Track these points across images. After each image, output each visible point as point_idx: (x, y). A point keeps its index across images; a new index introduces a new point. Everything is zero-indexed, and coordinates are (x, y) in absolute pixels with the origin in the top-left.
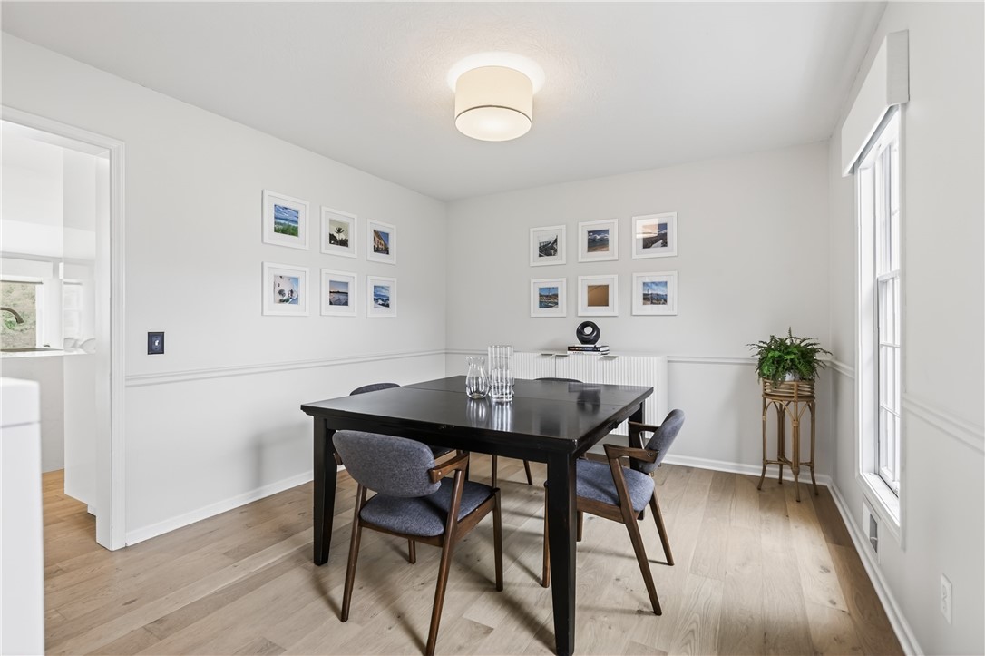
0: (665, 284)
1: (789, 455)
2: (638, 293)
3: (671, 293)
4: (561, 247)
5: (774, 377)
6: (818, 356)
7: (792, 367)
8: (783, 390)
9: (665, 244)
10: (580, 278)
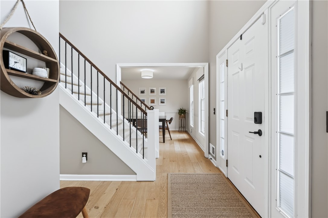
0: (164, 100)
1: (182, 126)
2: (160, 101)
3: (165, 101)
4: (145, 92)
5: (181, 114)
6: (186, 111)
7: (183, 113)
8: (182, 116)
9: (164, 93)
10: (149, 98)
